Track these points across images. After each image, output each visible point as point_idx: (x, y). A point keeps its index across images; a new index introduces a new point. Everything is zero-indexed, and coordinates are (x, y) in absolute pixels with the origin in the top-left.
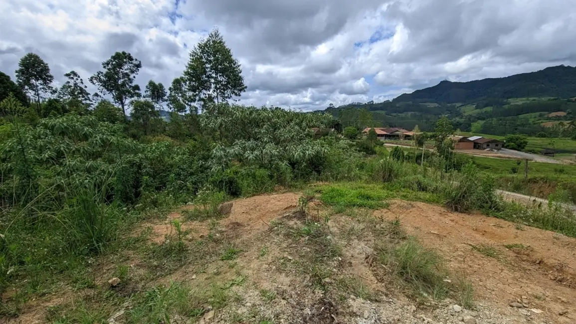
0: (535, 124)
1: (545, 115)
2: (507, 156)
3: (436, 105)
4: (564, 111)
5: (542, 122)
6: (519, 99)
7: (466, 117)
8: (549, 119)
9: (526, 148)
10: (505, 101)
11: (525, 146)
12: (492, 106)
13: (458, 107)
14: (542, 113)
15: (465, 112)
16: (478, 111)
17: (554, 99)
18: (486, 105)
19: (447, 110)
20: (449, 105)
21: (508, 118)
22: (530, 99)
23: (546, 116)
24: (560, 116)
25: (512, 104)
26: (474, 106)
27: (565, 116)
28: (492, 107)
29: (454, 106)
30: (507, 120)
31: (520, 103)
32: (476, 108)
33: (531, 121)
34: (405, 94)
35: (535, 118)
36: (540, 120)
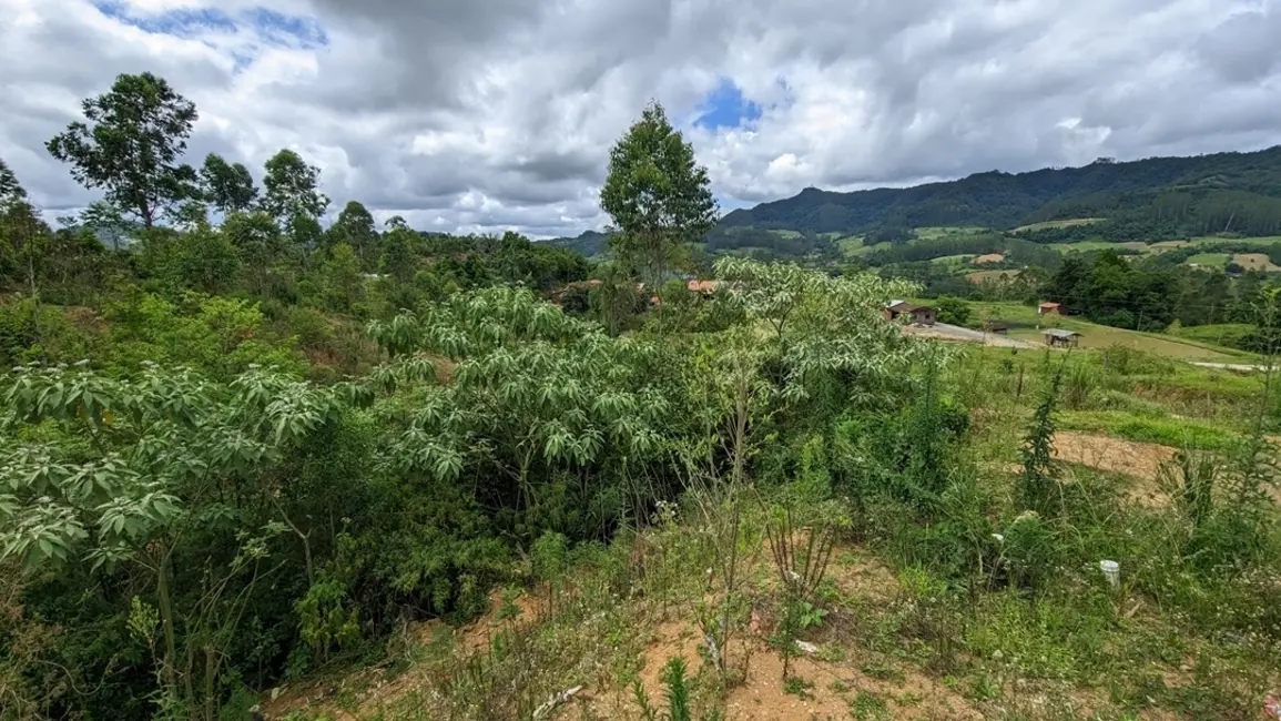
0: (957, 275)
1: (970, 259)
2: (948, 336)
3: (797, 235)
4: (1000, 254)
5: (967, 273)
6: (931, 229)
7: (849, 259)
8: (977, 266)
9: (970, 322)
10: (910, 232)
11: (966, 317)
12: (890, 240)
13: (834, 241)
14: (967, 256)
15: (846, 251)
16: (868, 248)
17: (983, 232)
18: (880, 240)
19: (815, 246)
20: (819, 235)
21: (916, 263)
22: (947, 229)
23: (972, 261)
24: (994, 262)
25: (920, 238)
26: (861, 240)
27: (1001, 263)
28: (890, 243)
29: (829, 237)
30: (915, 268)
31: (933, 237)
32: (866, 243)
33: (951, 269)
34: (740, 210)
35: (956, 264)
36: (964, 268)
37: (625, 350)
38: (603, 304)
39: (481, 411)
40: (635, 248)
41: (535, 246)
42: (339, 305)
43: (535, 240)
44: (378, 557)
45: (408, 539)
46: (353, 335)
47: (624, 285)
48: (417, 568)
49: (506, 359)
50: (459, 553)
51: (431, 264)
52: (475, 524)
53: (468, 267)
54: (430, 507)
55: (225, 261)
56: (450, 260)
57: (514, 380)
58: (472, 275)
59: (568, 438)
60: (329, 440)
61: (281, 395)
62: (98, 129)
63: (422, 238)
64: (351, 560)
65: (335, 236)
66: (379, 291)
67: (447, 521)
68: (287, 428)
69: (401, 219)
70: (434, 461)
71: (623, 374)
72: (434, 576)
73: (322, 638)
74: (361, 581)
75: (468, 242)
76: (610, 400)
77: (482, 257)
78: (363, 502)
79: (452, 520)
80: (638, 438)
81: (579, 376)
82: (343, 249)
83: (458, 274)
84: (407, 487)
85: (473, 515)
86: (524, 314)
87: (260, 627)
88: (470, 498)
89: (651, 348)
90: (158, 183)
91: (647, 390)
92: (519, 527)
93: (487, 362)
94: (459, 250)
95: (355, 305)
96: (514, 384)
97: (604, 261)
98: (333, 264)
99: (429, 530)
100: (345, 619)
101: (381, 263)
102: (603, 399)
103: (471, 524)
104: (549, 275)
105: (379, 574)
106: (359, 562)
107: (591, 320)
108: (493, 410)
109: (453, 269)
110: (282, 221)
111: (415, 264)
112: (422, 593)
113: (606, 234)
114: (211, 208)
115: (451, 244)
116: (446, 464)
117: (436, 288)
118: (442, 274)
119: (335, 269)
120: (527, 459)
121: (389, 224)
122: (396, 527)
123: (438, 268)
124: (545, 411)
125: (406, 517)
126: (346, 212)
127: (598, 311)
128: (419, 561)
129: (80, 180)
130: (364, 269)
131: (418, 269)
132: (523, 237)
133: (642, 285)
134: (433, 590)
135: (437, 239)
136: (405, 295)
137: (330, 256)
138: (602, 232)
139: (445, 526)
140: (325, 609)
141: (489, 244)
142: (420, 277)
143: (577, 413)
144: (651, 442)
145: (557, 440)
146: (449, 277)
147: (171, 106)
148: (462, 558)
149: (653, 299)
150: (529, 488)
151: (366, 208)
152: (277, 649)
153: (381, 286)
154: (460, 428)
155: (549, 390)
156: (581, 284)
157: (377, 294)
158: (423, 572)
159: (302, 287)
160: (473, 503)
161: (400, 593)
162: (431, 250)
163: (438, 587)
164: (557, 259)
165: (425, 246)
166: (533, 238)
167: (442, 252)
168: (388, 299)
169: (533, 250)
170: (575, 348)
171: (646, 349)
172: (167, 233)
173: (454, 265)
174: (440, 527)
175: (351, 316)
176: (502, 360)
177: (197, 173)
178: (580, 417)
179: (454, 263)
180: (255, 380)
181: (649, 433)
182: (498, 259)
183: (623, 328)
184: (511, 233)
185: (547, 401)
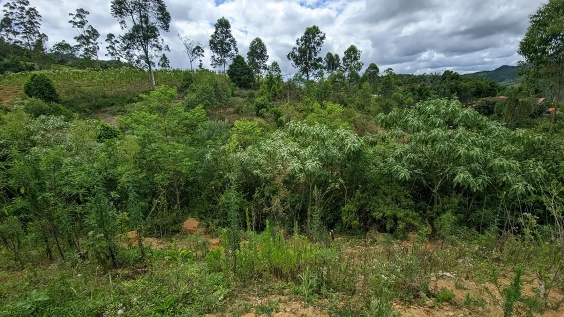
37: (519, 137)
38: (505, 111)
39: (420, 157)
40: (540, 77)
41: (462, 78)
42: (361, 108)
43: (463, 74)
44: (368, 203)
45: (380, 200)
46: (365, 120)
47: (527, 99)
48: (382, 212)
49: (441, 134)
50: (399, 212)
51: (401, 89)
52: (408, 204)
53: (420, 90)
54: (390, 191)
55: (328, 91)
56: (411, 87)
57: (444, 144)
58: (421, 95)
59: (469, 176)
60: (358, 157)
61: (348, 137)
62: (299, 48)
63: (399, 77)
64: (359, 200)
65: (364, 79)
66: (376, 102)
67: (396, 199)
68: (350, 148)
69: (391, 69)
70: (398, 172)
71: (513, 151)
72: (388, 217)
73: (347, 223)
74: (361, 209)
75: (422, 78)
76: (502, 163)
77: (428, 85)
78: (365, 182)
79: (398, 199)
80: (517, 186)
81: (482, 147)
82: (366, 85)
83: (414, 94)
84: (382, 181)
85: (408, 200)
86: (454, 113)
87: (329, 212)
88: (407, 193)
89: (540, 137)
90: (312, 64)
91: (531, 161)
92: (429, 212)
93: (431, 133)
94: (416, 82)
95: (367, 108)
96: (442, 146)
97: (513, 84)
98: (362, 91)
99: (389, 200)
100: (355, 219)
101: (379, 89)
102: (497, 161)
103: (406, 203)
104: (469, 93)
105: (368, 209)
106: (362, 202)
107: (493, 120)
108: (426, 157)
109: (412, 91)
110: (346, 74)
111: (394, 90)
112: (382, 222)
113: (518, 67)
114: (325, 71)
115: (413, 79)
116: (403, 174)
117: (402, 101)
118: (406, 94)
119: (362, 93)
120: (439, 183)
121: (385, 72)
122: (376, 194)
123: (404, 91)
124: (457, 161)
125: (380, 192)
126: (369, 68)
127: (500, 115)
128: (383, 210)
129: (293, 66)
130: (373, 93)
131: (395, 92)
132: (456, 73)
133: (542, 100)
134: (386, 222)
135: (406, 77)
136: (387, 104)
137: (360, 87)
138: (515, 65)
139: (395, 200)
140: (349, 213)
141: (434, 78)
142: (395, 96)
143: (476, 165)
144: (527, 191)
145: (462, 176)
146: (410, 95)
147: (319, 36)
148: (401, 214)
149: (550, 109)
150: (438, 196)
151: (377, 65)
152: (332, 221)
153: (378, 100)
154: (411, 161)
155: (462, 151)
156: (490, 99)
157: (376, 103)
158: (384, 215)
159: (348, 100)
160: (409, 195)
161: (374, 219)
162: (402, 82)
163: (388, 222)
164: (476, 84)
165: (400, 81)
166: (461, 73)
167: (407, 83)
168: (380, 106)
169: (461, 80)
170: (483, 132)
171: (536, 138)
172: (312, 81)
173: (413, 90)
174: (393, 200)
175: (364, 112)
176: (438, 134)
177: (323, 60)
178: (478, 168)
179: (413, 88)
180: (342, 132)
181: (526, 185)
182: (437, 86)
183: (519, 126)
184: (448, 71)
185: (460, 156)
